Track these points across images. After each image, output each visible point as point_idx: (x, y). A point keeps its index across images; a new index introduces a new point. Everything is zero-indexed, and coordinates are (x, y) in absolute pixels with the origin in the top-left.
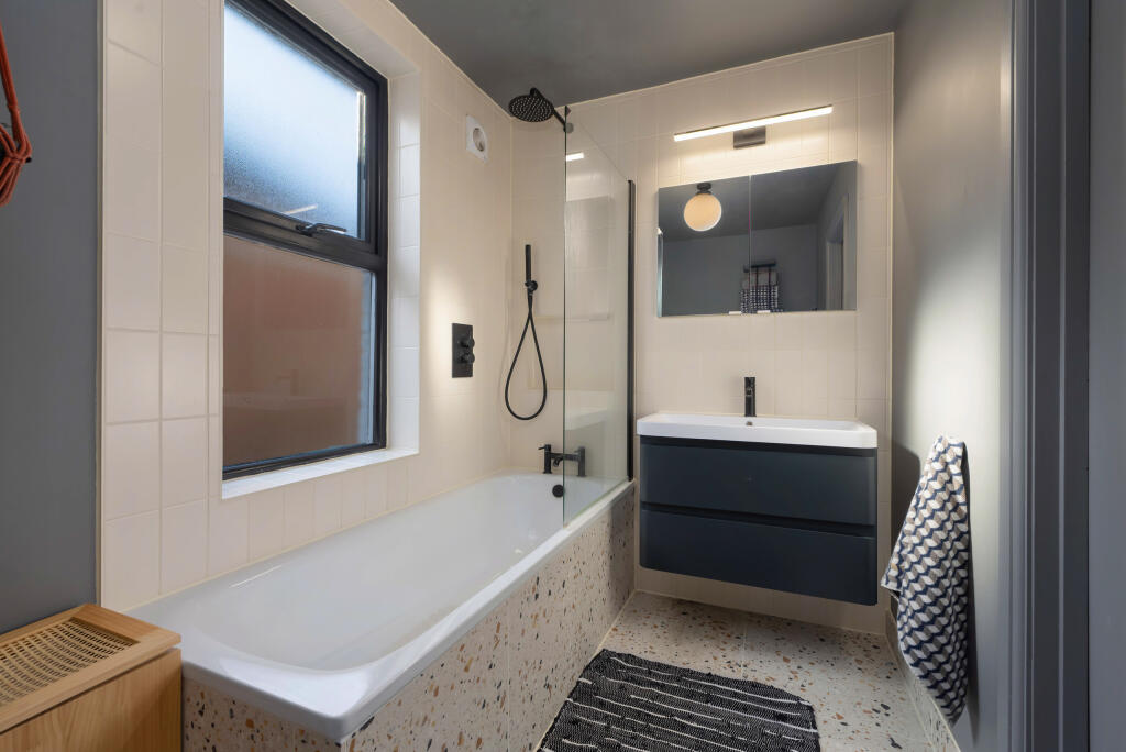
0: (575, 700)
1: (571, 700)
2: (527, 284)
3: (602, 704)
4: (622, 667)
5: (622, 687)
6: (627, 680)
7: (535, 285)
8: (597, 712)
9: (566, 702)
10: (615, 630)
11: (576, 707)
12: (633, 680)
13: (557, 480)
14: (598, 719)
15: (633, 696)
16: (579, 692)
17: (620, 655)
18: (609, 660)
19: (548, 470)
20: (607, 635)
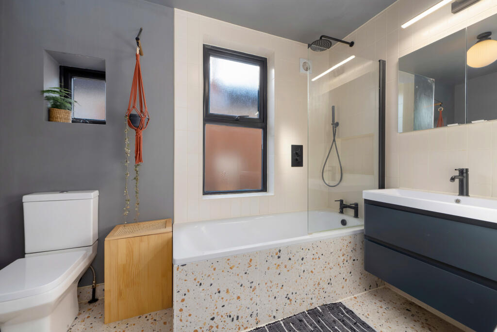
0: (308, 313)
1: (307, 312)
2: (332, 124)
3: (319, 322)
4: (343, 314)
5: (334, 321)
6: (340, 320)
7: (337, 124)
8: (313, 323)
9: (304, 312)
10: (355, 298)
11: (306, 316)
12: (343, 321)
13: (343, 217)
14: (311, 325)
15: (336, 327)
16: (313, 312)
17: (345, 308)
18: (338, 307)
19: (342, 212)
20: (348, 298)
